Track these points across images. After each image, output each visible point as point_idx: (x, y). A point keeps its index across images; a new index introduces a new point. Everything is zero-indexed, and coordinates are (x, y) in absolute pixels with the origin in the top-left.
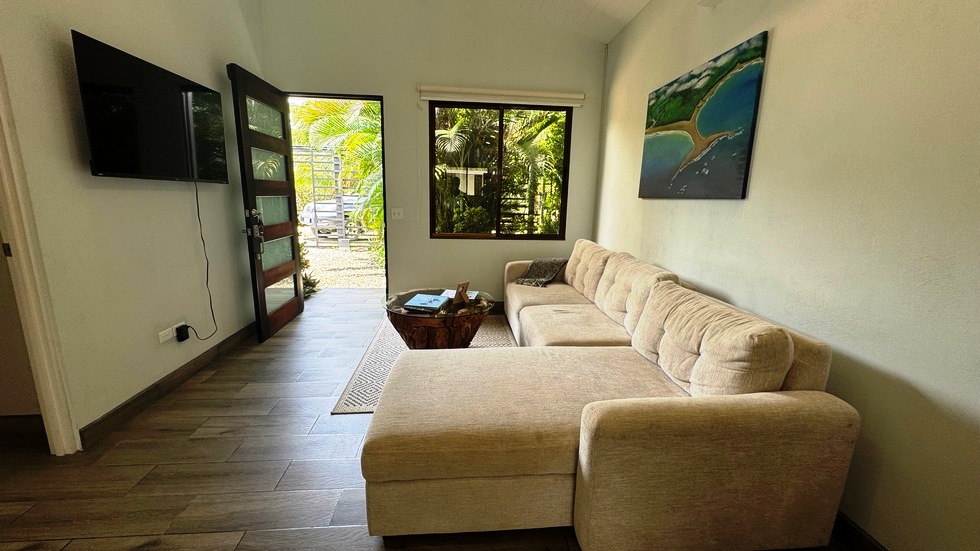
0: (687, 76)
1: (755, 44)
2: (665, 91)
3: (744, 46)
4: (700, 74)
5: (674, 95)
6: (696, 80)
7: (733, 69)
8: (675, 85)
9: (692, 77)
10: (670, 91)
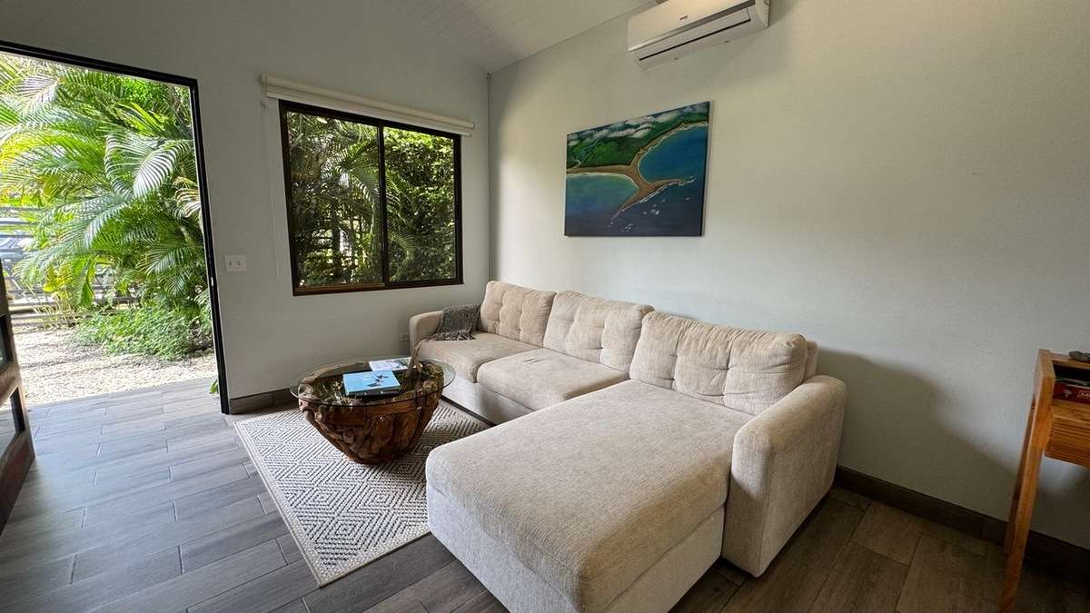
0: (620, 125)
1: (699, 110)
2: (591, 135)
3: (688, 110)
4: (638, 126)
5: (605, 140)
6: (633, 130)
7: (677, 127)
8: (605, 131)
9: (627, 126)
10: (598, 135)
